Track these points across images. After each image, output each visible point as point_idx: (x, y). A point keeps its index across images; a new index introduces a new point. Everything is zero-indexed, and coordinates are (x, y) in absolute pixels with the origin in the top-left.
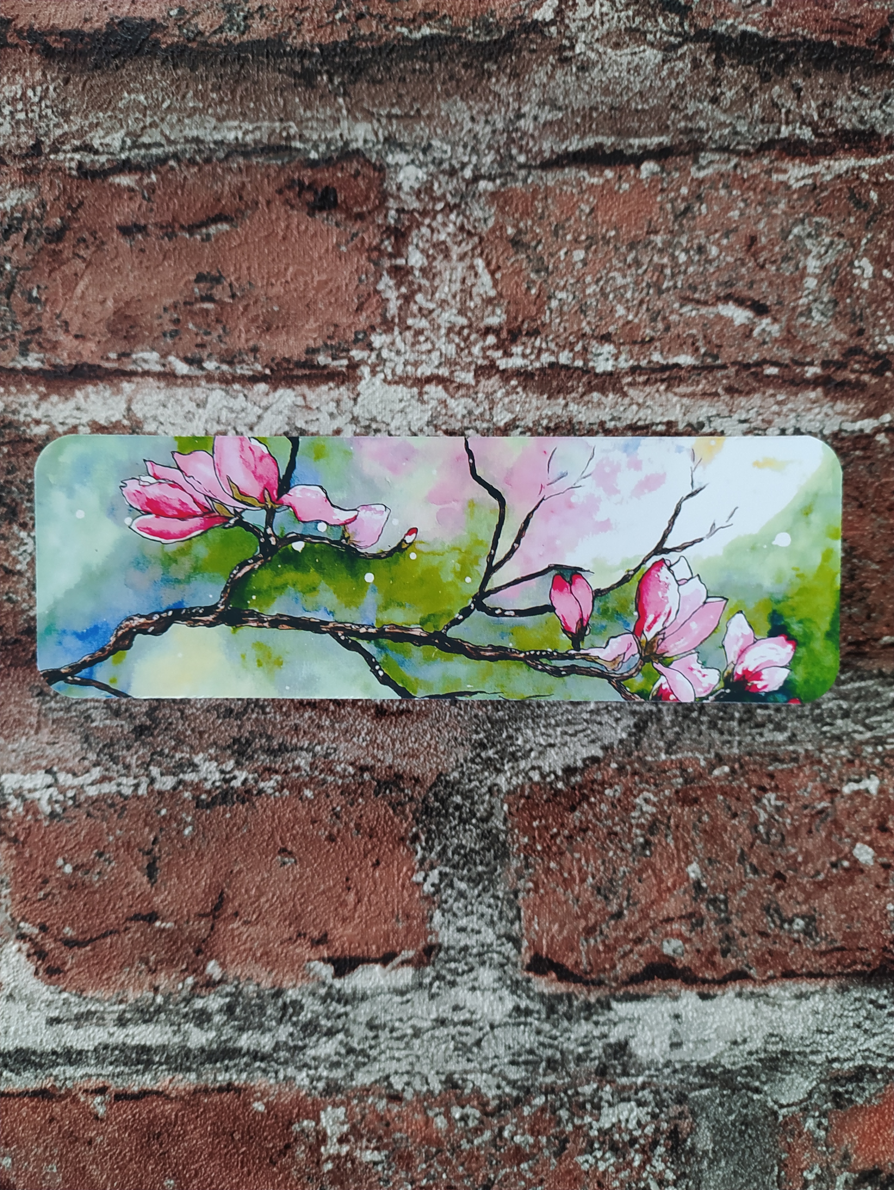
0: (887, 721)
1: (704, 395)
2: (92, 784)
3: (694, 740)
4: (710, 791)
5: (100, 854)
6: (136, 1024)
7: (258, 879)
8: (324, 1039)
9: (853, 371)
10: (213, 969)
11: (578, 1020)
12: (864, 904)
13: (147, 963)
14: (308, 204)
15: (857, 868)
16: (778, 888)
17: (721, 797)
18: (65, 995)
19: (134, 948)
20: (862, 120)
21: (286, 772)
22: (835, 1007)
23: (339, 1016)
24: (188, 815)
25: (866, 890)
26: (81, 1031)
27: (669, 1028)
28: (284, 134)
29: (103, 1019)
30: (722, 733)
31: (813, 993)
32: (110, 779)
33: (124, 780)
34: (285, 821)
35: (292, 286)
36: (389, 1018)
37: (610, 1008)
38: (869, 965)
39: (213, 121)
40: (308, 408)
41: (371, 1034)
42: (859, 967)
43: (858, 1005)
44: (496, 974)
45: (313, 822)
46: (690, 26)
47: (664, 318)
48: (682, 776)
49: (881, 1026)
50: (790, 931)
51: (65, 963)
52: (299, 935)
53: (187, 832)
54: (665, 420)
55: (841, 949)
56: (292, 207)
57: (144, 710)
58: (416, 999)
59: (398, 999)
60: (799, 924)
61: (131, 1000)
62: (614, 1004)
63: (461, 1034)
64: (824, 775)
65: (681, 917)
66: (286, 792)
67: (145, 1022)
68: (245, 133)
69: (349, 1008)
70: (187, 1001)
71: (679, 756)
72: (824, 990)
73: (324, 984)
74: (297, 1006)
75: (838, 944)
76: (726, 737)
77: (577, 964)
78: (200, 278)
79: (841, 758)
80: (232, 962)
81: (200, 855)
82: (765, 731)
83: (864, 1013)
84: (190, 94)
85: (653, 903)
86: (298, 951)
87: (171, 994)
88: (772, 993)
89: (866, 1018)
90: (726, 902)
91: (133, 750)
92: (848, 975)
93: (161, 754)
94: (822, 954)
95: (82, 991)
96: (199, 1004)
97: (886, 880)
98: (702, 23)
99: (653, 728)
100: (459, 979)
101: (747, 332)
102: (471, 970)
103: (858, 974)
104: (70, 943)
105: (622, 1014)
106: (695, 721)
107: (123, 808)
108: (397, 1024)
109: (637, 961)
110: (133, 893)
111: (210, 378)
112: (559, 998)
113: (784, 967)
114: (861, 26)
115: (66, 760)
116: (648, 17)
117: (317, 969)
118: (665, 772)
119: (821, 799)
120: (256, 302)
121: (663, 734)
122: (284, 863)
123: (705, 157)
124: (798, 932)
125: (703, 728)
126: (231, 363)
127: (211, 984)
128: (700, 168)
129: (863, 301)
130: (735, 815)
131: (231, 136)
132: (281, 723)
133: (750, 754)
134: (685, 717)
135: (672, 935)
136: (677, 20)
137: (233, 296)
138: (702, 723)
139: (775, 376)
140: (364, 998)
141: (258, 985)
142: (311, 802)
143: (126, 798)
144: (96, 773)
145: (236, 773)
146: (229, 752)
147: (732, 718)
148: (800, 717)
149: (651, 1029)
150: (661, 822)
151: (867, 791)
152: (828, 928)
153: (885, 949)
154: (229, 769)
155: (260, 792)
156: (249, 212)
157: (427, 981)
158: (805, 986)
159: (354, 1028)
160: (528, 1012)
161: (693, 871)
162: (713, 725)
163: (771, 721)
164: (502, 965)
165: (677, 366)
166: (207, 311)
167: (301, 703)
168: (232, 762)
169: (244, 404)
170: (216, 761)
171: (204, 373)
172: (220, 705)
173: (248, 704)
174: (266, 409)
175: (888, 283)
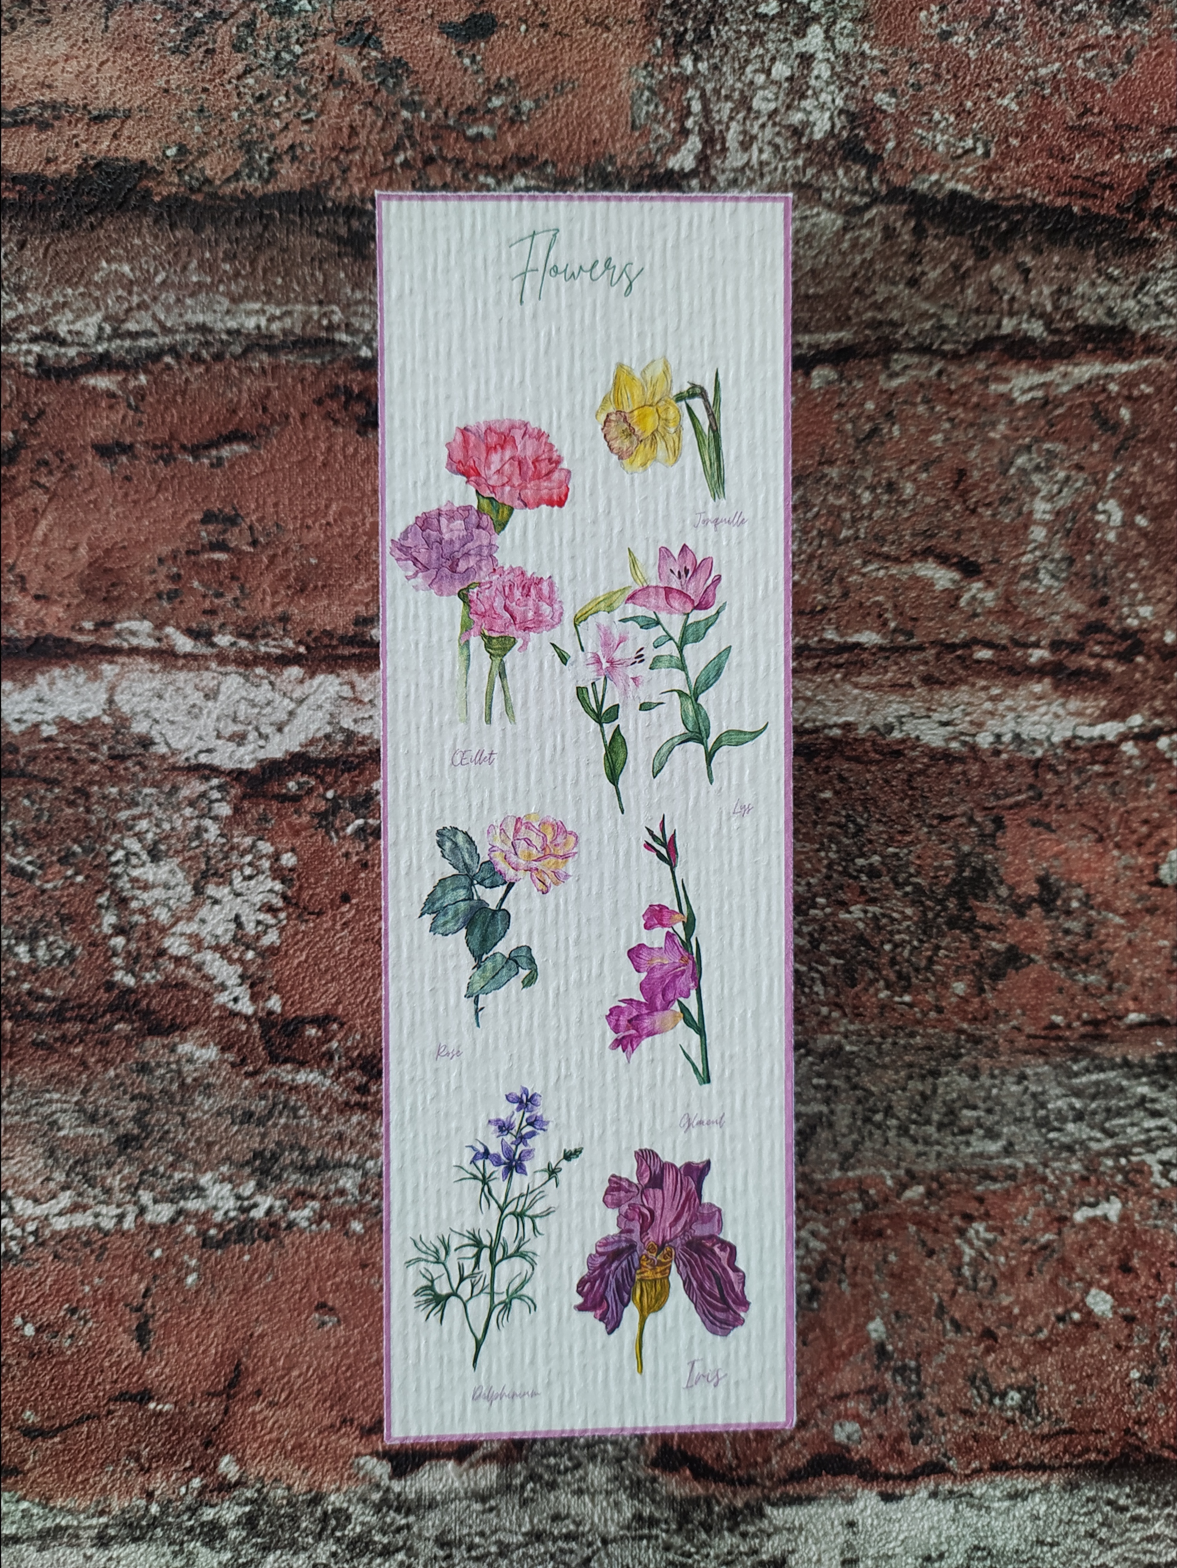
0: (1133, 1125)
1: (895, 686)
2: (60, 1214)
3: (879, 1152)
4: (897, 1220)
5: (73, 1311)
6: (123, 1543)
7: (288, 1345)
8: (379, 1561)
9: (1093, 655)
10: (228, 1467)
11: (720, 1531)
12: (1100, 1372)
13: (137, 1460)
14: (357, 419)
15: (1090, 1322)
16: (988, 1351)
17: (912, 1229)
18: (25, 1505)
19: (119, 1439)
20: (1110, 313)
21: (326, 1198)
22: (1060, 1511)
23: (399, 1530)
24: (191, 1256)
25: (1102, 1351)
26: (47, 1554)
27: (841, 1540)
28: (325, 322)
29: (77, 1537)
30: (915, 1142)
31: (1031, 1492)
32: (85, 1208)
33: (104, 1209)
34: (325, 1263)
35: (336, 530)
36: (465, 1531)
37: (762, 1515)
38: (1106, 1454)
39: (226, 303)
40: (358, 701)
41: (441, 1553)
42: (1093, 1456)
43: (1091, 1507)
44: (610, 1472)
45: (364, 1266)
46: (881, 181)
47: (842, 580)
48: (861, 1199)
49: (1121, 1535)
50: (1001, 1409)
51: (25, 1461)
52: (344, 1422)
53: (191, 1279)
54: (841, 720)
55: (1070, 1431)
56: (336, 422)
57: (131, 1113)
58: (503, 1506)
59: (477, 1507)
60: (1015, 1397)
61: (116, 1511)
62: (768, 1510)
63: (562, 1551)
64: (1049, 1197)
65: (859, 1392)
66: (326, 1225)
67: (135, 1540)
68: (271, 319)
69: (412, 1519)
70: (192, 1510)
71: (859, 1172)
72: (1046, 1486)
73: (378, 1486)
74: (343, 1516)
75: (1065, 1426)
76: (921, 1147)
77: (719, 1457)
78: (208, 518)
79: (1072, 1174)
80: (254, 1457)
81: (208, 1313)
82: (973, 1139)
83: (1099, 1517)
84: (194, 264)
85: (821, 1374)
86: (343, 1442)
87: (170, 1501)
88: (978, 1493)
89: (1102, 1525)
90: (918, 1370)
91: (116, 1168)
92: (1078, 1467)
93: (154, 1172)
94: (1044, 1438)
95: (48, 1499)
96: (209, 1514)
97: (1129, 1337)
98: (896, 178)
99: (823, 1135)
100: (559, 1480)
101: (952, 599)
102: (577, 1466)
103: (1091, 1466)
104: (31, 1433)
105: (779, 1523)
106: (879, 1126)
107: (103, 1247)
108: (477, 1540)
109: (799, 1452)
110: (119, 1363)
111: (222, 658)
112: (695, 1502)
113: (993, 1456)
114: (1109, 187)
115: (25, 1182)
116: (823, 168)
117: (369, 1467)
118: (839, 1194)
119: (1045, 1230)
120: (286, 552)
121: (836, 1143)
122: (323, 1324)
123: (900, 360)
124: (1012, 1408)
125: (891, 1134)
126: (251, 637)
127: (225, 1487)
128: (893, 375)
129: (1107, 559)
130: (931, 1253)
131: (251, 323)
132: (320, 1129)
133: (952, 1170)
134: (867, 1120)
135: (846, 1417)
136: (863, 173)
137: (254, 543)
138: (889, 1127)
139: (989, 662)
140: (432, 1505)
141: (289, 1488)
142: (360, 1238)
143: (107, 1233)
144: (65, 1199)
145: (258, 1198)
147: (928, 1122)
148: (1018, 1121)
149: (817, 1542)
150: (834, 1264)
151: (1105, 1218)
152: (1051, 1404)
153: (1127, 1431)
154: (247, 1193)
155: (291, 1225)
156: (277, 428)
157: (517, 1481)
158: (1021, 1482)
159: (419, 1545)
160: (653, 1522)
161: (876, 1328)
162: (903, 1130)
163: (980, 1126)
164: (619, 1460)
165: (858, 645)
166: (218, 563)
167: (347, 1103)
168: (252, 1184)
169: (270, 695)
170: (231, 1181)
171: (215, 651)
172: (235, 1107)
173: (275, 1105)
174: (300, 702)
175: (1143, 533)
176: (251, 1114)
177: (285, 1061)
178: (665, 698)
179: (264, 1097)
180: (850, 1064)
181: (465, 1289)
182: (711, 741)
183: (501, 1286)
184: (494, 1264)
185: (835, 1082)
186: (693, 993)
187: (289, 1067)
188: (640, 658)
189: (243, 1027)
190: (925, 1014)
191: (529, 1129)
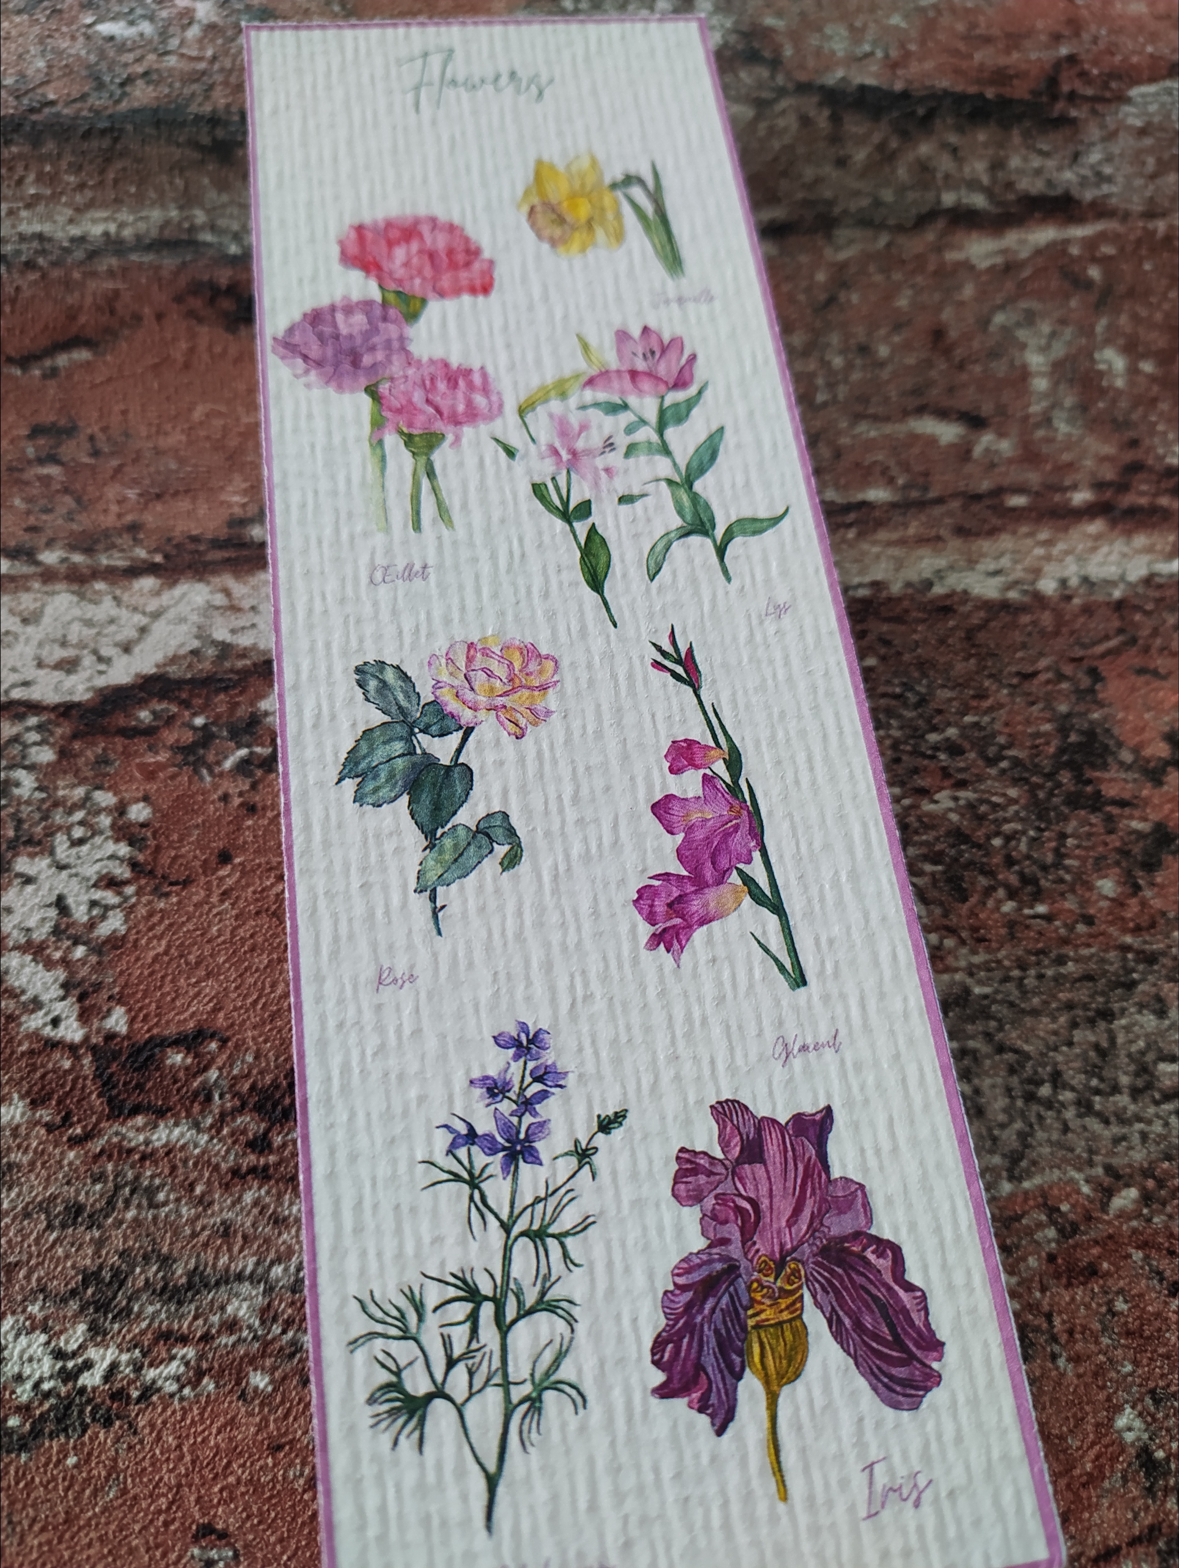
1: (921, 541)
3: (1059, 1145)
4: (1114, 1247)
9: (1142, 494)
14: (226, 315)
17: (1136, 1255)
20: (1050, 183)
21: (206, 1338)
28: (186, 225)
30: (1107, 1122)
34: (208, 1454)
35: (202, 433)
39: (69, 212)
40: (234, 609)
45: (274, 1449)
46: (786, 79)
47: (830, 442)
48: (1053, 1222)
54: (867, 579)
56: (200, 320)
66: (208, 1385)
68: (122, 225)
71: (1037, 1180)
76: (1116, 1130)
78: (36, 431)
84: (31, 177)
98: (800, 76)
101: (963, 453)
106: (1049, 1104)
111: (48, 576)
114: (1016, 77)
118: (1018, 1218)
120: (136, 460)
121: (995, 1139)
123: (842, 234)
125: (1070, 1114)
126: (89, 551)
128: (838, 249)
129: (1123, 404)
131: (97, 230)
132: (192, 1221)
133: (1168, 1157)
134: (1030, 1097)
136: (765, 73)
137: (96, 453)
138: (1063, 1105)
139: (1025, 508)
142: (266, 1400)
145: (92, 1353)
146: (74, 1305)
147: (1116, 1089)
150: (1038, 1331)
154: (73, 1346)
155: (147, 1392)
156: (126, 332)
161: (1130, 1426)
162: (1084, 1106)
165: (865, 504)
166: (48, 478)
167: (235, 1172)
168: (82, 1328)
169: (114, 612)
170: (45, 1330)
171: (39, 570)
172: (53, 1198)
173: (117, 1188)
174: (156, 615)
175: (1152, 379)
176: (79, 1209)
177: (135, 1111)
178: (651, 488)
179: (100, 1178)
180: (987, 1016)
181: (459, 1378)
182: (719, 532)
183: (519, 1369)
184: (504, 1328)
185: (971, 1044)
186: (757, 855)
187: (140, 1120)
188: (609, 445)
189: (67, 1064)
190: (1071, 928)
191: (537, 1087)
